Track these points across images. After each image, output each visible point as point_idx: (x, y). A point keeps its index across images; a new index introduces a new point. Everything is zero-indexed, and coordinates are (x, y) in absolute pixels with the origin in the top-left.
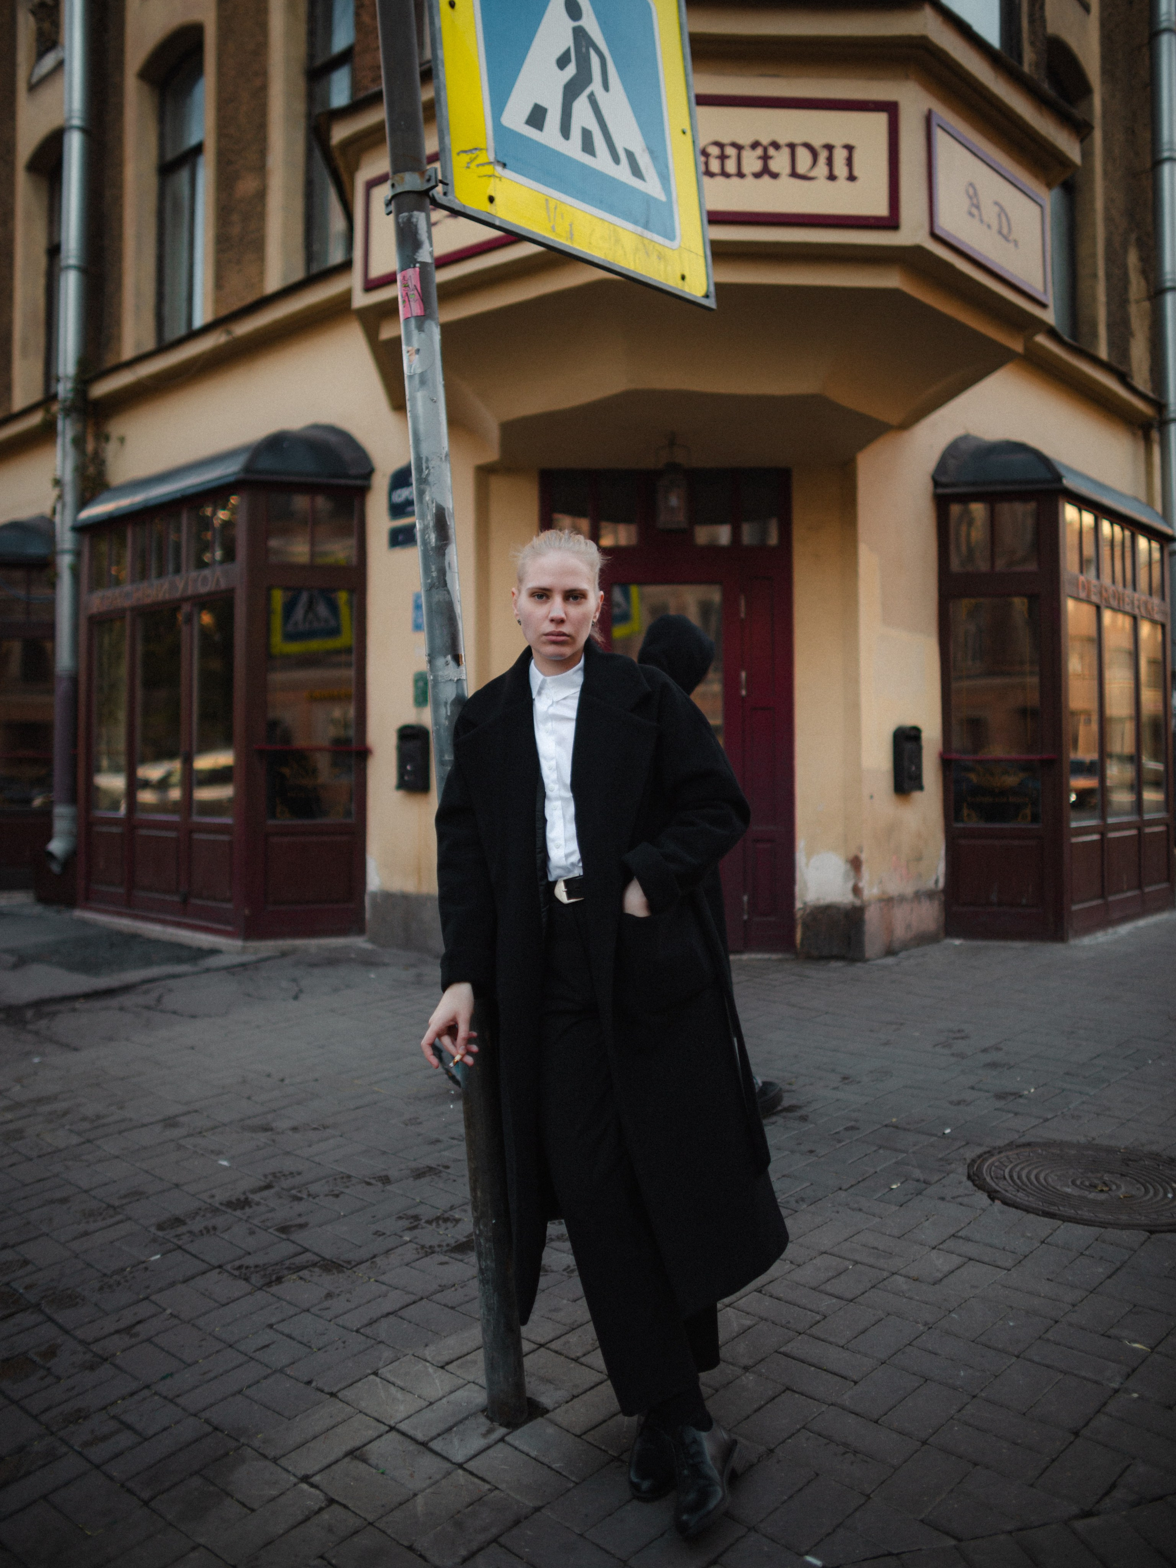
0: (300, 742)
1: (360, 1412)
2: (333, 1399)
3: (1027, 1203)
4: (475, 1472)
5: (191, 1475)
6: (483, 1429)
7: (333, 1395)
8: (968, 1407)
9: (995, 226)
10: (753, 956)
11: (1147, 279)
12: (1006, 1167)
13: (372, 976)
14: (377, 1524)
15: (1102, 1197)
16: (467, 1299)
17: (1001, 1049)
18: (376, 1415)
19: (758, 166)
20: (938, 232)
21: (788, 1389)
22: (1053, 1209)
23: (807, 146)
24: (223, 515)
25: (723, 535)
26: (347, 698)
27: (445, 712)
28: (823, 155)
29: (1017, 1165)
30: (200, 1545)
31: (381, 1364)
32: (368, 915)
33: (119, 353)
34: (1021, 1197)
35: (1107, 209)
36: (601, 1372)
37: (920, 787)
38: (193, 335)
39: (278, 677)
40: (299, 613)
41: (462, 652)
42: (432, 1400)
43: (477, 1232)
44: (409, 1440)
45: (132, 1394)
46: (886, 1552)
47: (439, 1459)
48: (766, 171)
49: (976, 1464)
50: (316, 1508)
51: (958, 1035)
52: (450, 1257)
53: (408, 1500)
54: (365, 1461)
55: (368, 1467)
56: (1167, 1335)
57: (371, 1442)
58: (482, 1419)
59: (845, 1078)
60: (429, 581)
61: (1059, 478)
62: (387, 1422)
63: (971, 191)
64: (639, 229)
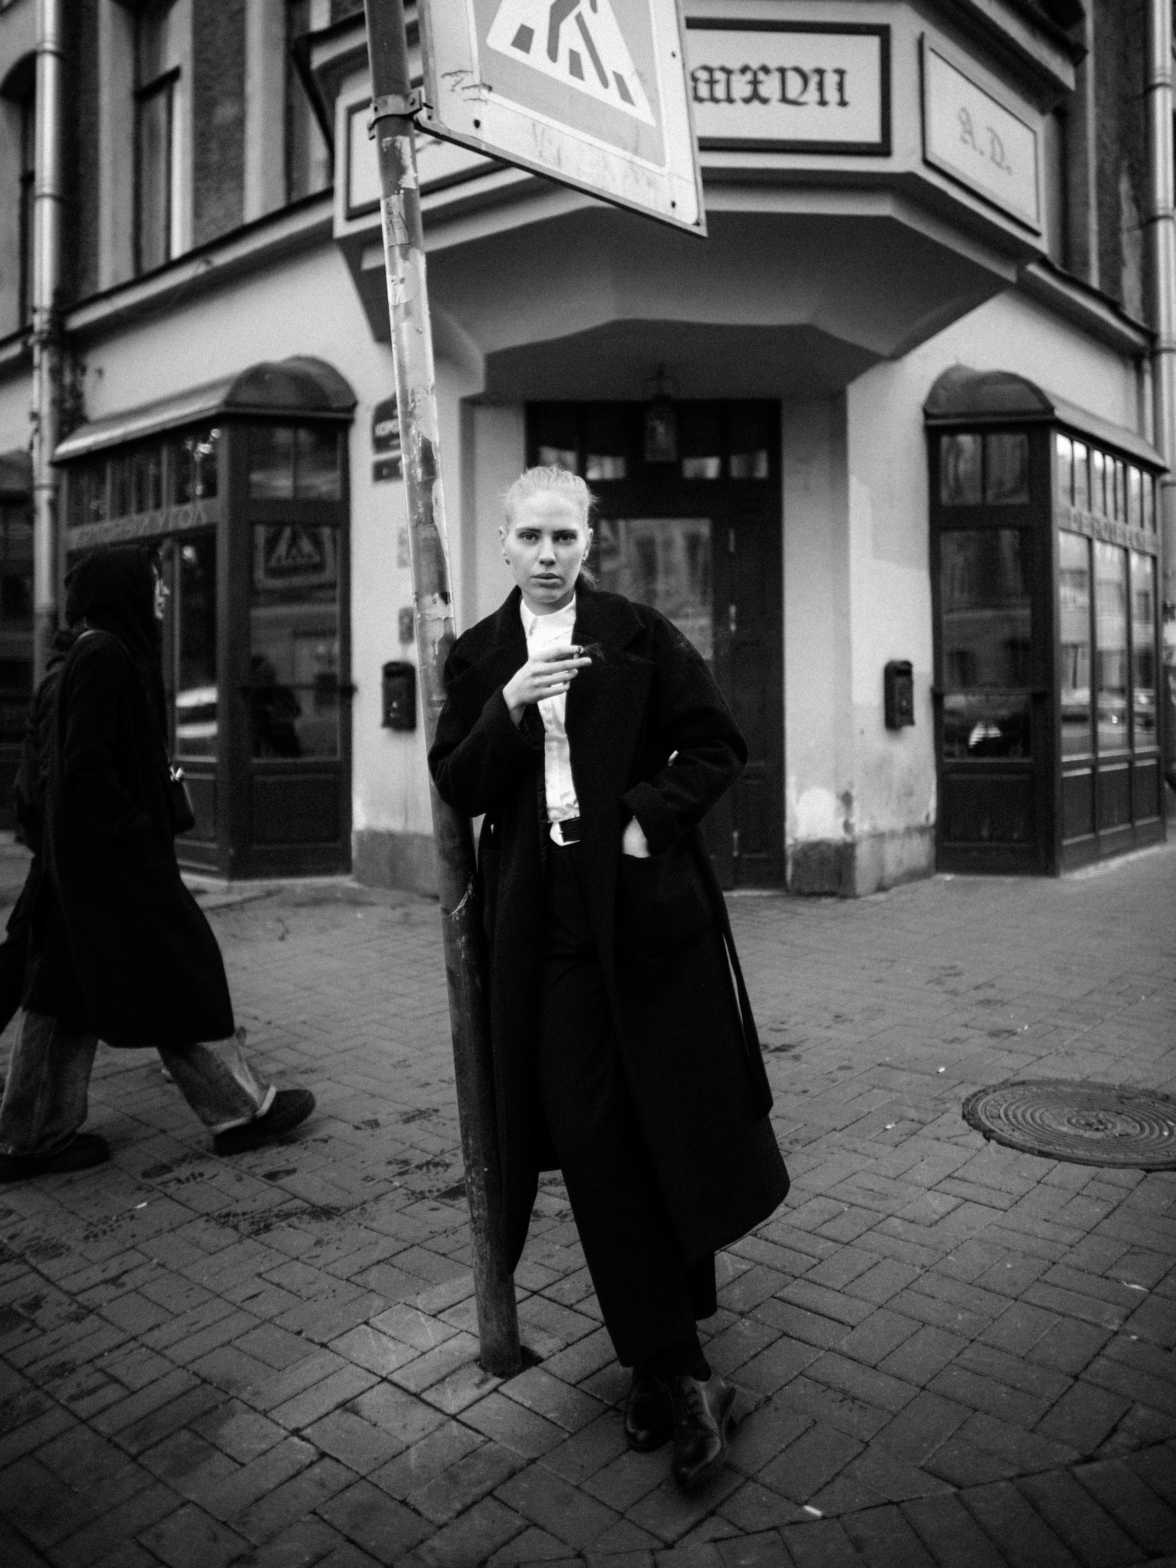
0: (283, 679)
1: (351, 1362)
2: (323, 1349)
3: (1023, 1143)
4: (469, 1423)
5: (180, 1429)
6: (476, 1379)
7: (323, 1345)
8: (967, 1351)
9: (988, 154)
10: (743, 893)
11: (1139, 207)
12: (1001, 1106)
13: (359, 916)
14: (369, 1478)
15: (1099, 1135)
16: (458, 1246)
17: (993, 986)
18: (367, 1365)
19: (747, 91)
20: (931, 158)
21: (785, 1334)
22: (1047, 1149)
23: (798, 70)
24: (204, 448)
25: (711, 467)
26: (332, 633)
27: (433, 651)
28: (814, 80)
29: (1011, 1104)
30: (189, 1501)
31: (372, 1313)
32: (354, 854)
33: (96, 283)
34: (1017, 1137)
35: (1099, 137)
36: (595, 1320)
37: (912, 722)
38: (172, 265)
39: (261, 613)
40: (282, 548)
41: (450, 590)
42: (425, 1350)
43: (469, 1180)
44: (402, 1391)
45: (119, 1346)
46: (887, 1501)
47: (431, 1411)
48: (755, 96)
49: (975, 1410)
50: (307, 1462)
51: (950, 972)
52: (441, 1203)
53: (400, 1453)
54: (356, 1413)
55: (359, 1419)
56: (1165, 1276)
57: (362, 1393)
58: (475, 1369)
59: (838, 1017)
60: (416, 517)
61: (1051, 409)
62: (378, 1373)
63: (964, 118)
64: (629, 155)
